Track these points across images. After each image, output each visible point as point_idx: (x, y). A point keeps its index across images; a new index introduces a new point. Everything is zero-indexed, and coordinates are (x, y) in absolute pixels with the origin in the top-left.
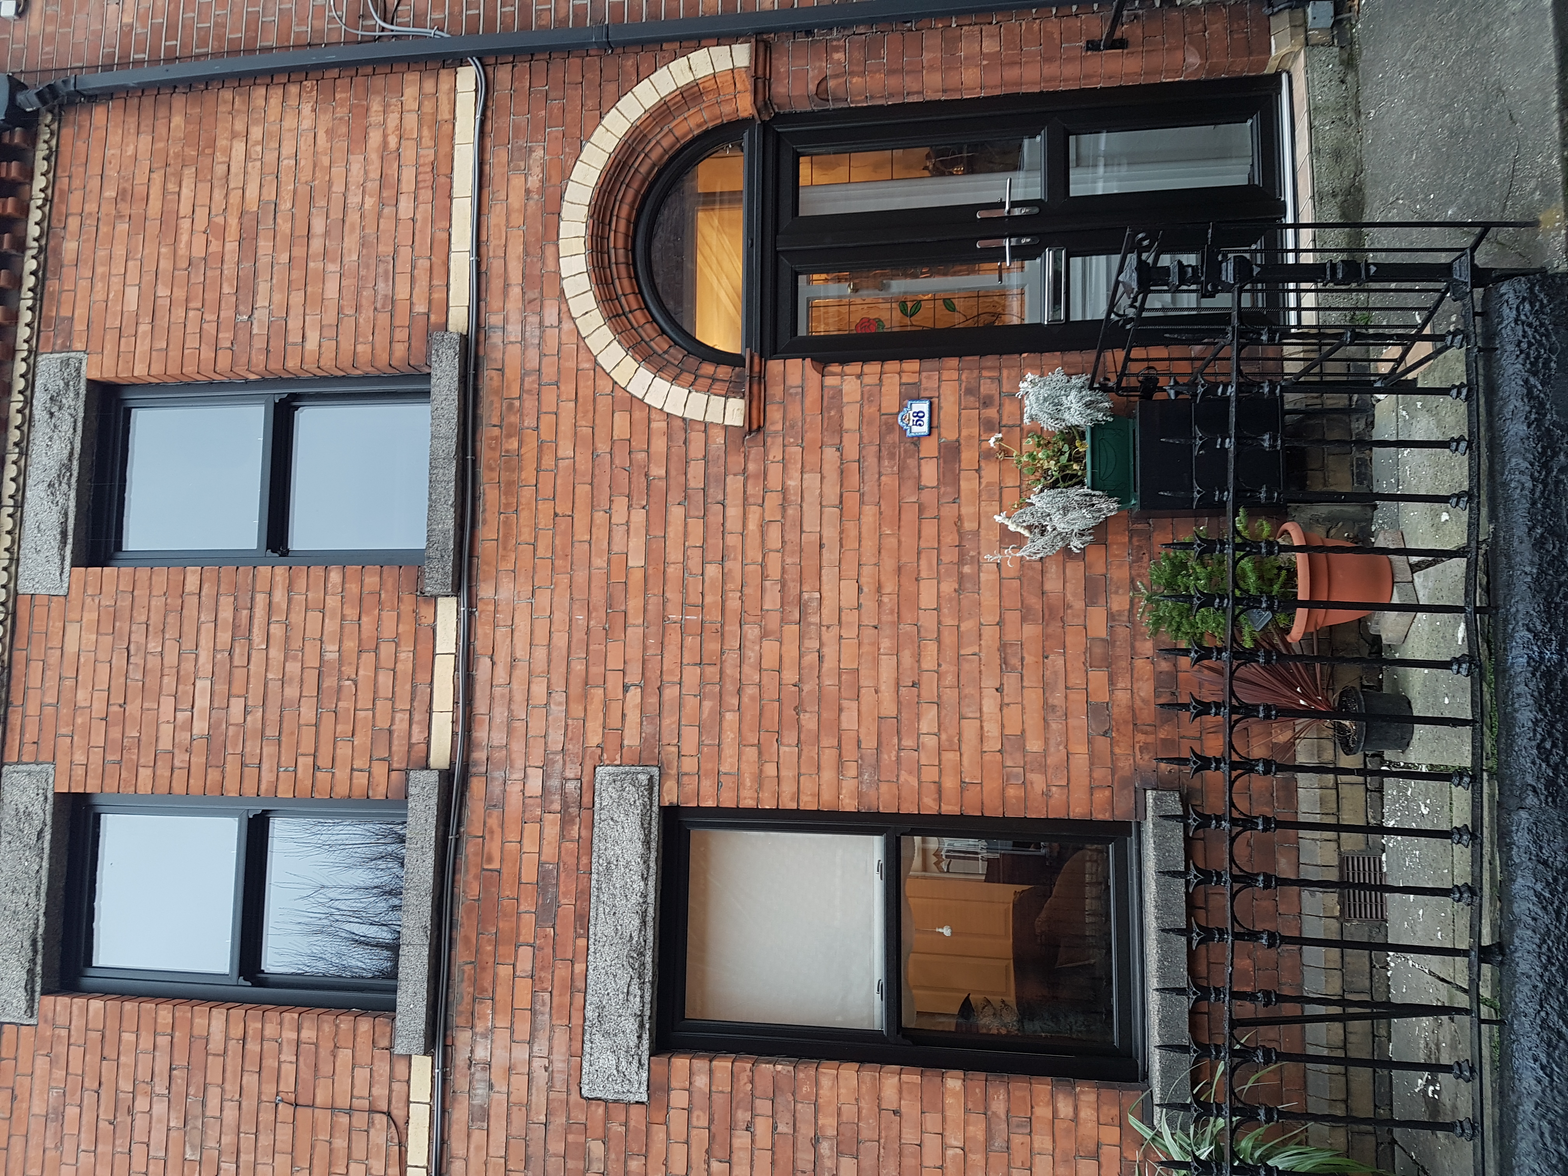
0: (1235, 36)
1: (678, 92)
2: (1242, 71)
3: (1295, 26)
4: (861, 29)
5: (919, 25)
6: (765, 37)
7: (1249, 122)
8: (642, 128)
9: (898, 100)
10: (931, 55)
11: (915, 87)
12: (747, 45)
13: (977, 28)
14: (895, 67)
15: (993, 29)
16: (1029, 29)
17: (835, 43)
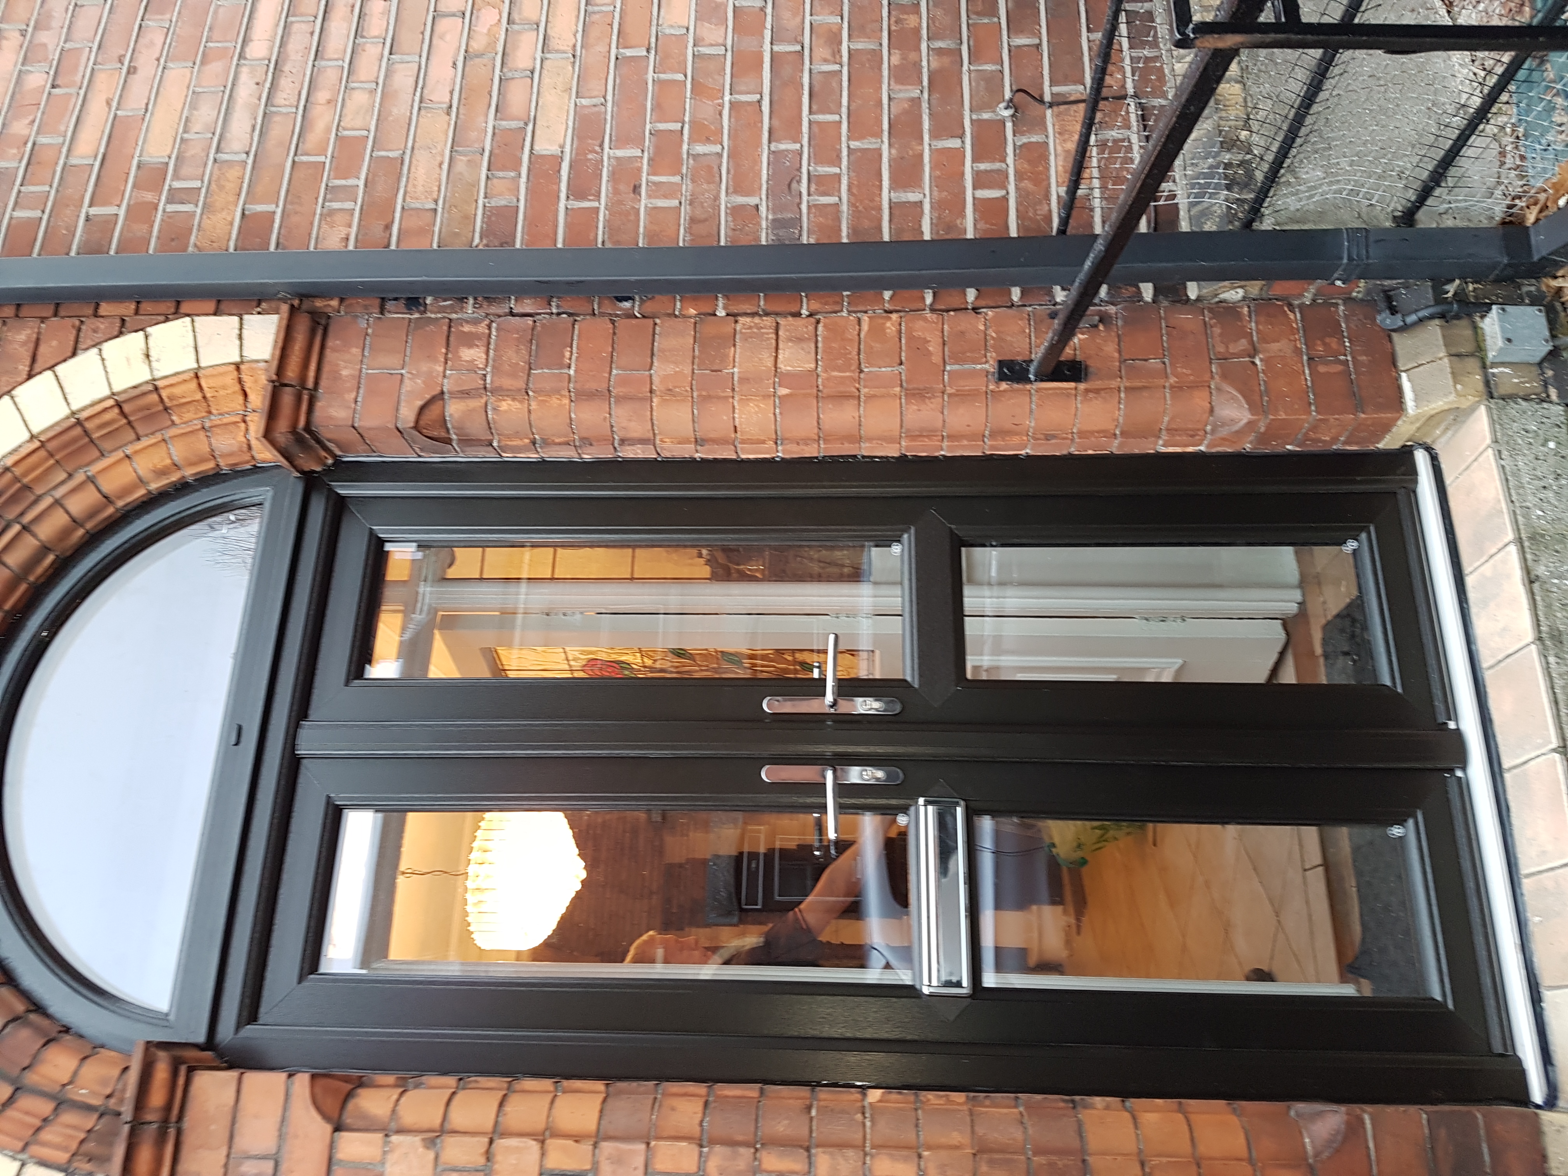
0: (1322, 369)
1: (111, 402)
2: (1335, 440)
3: (1458, 355)
4: (528, 306)
5: (649, 307)
6: (319, 303)
7: (1351, 545)
8: (17, 471)
9: (606, 454)
10: (670, 369)
11: (638, 429)
12: (275, 318)
13: (768, 321)
14: (592, 386)
15: (803, 326)
16: (877, 331)
17: (467, 328)
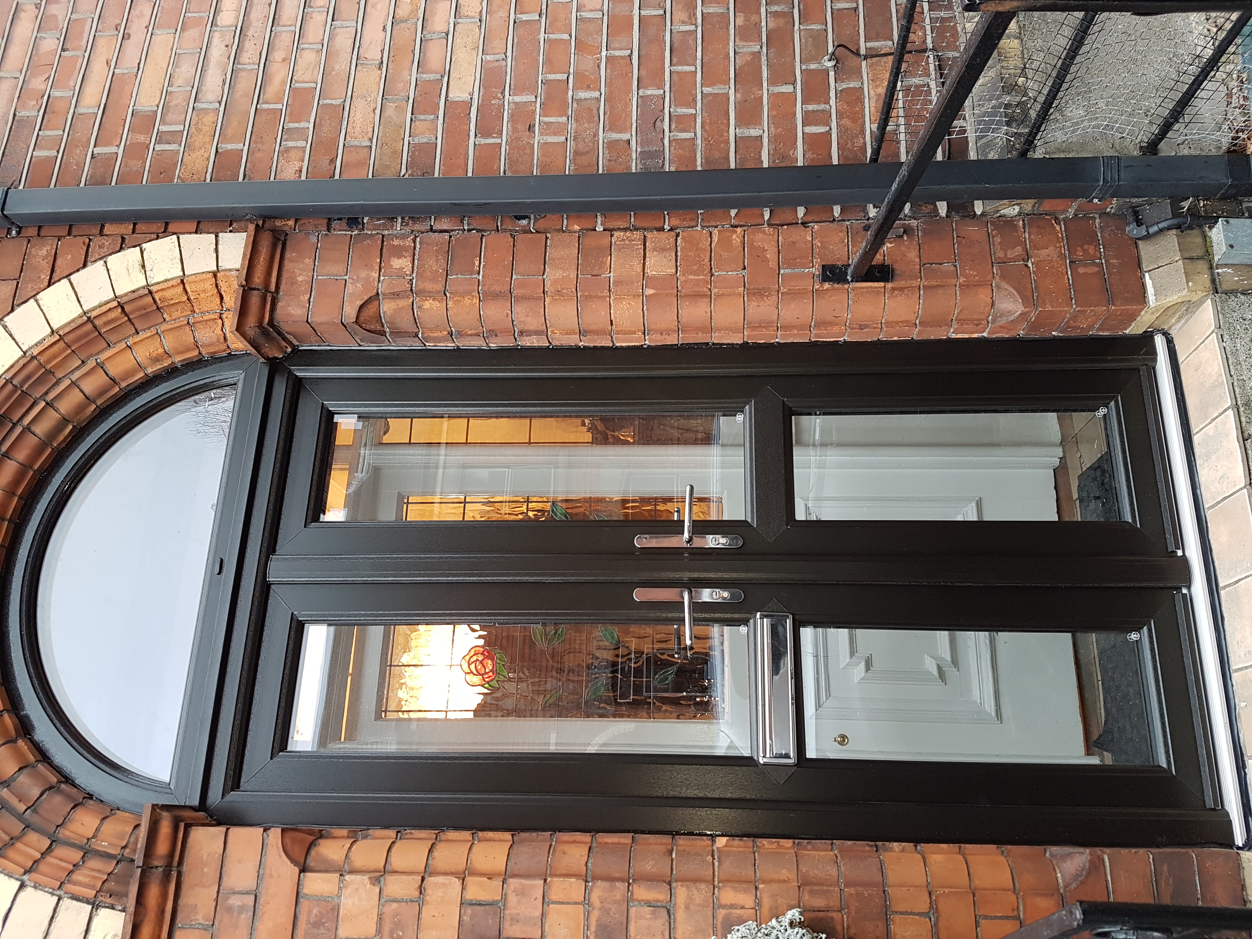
0: (1081, 270)
1: (115, 304)
2: (1090, 327)
3: (1191, 259)
4: (444, 224)
5: (542, 224)
6: (278, 223)
7: (1103, 411)
8: (42, 359)
9: (508, 343)
10: (559, 274)
11: (533, 322)
12: (244, 235)
13: (637, 235)
14: (497, 288)
15: (666, 238)
16: (725, 242)
17: (396, 242)
